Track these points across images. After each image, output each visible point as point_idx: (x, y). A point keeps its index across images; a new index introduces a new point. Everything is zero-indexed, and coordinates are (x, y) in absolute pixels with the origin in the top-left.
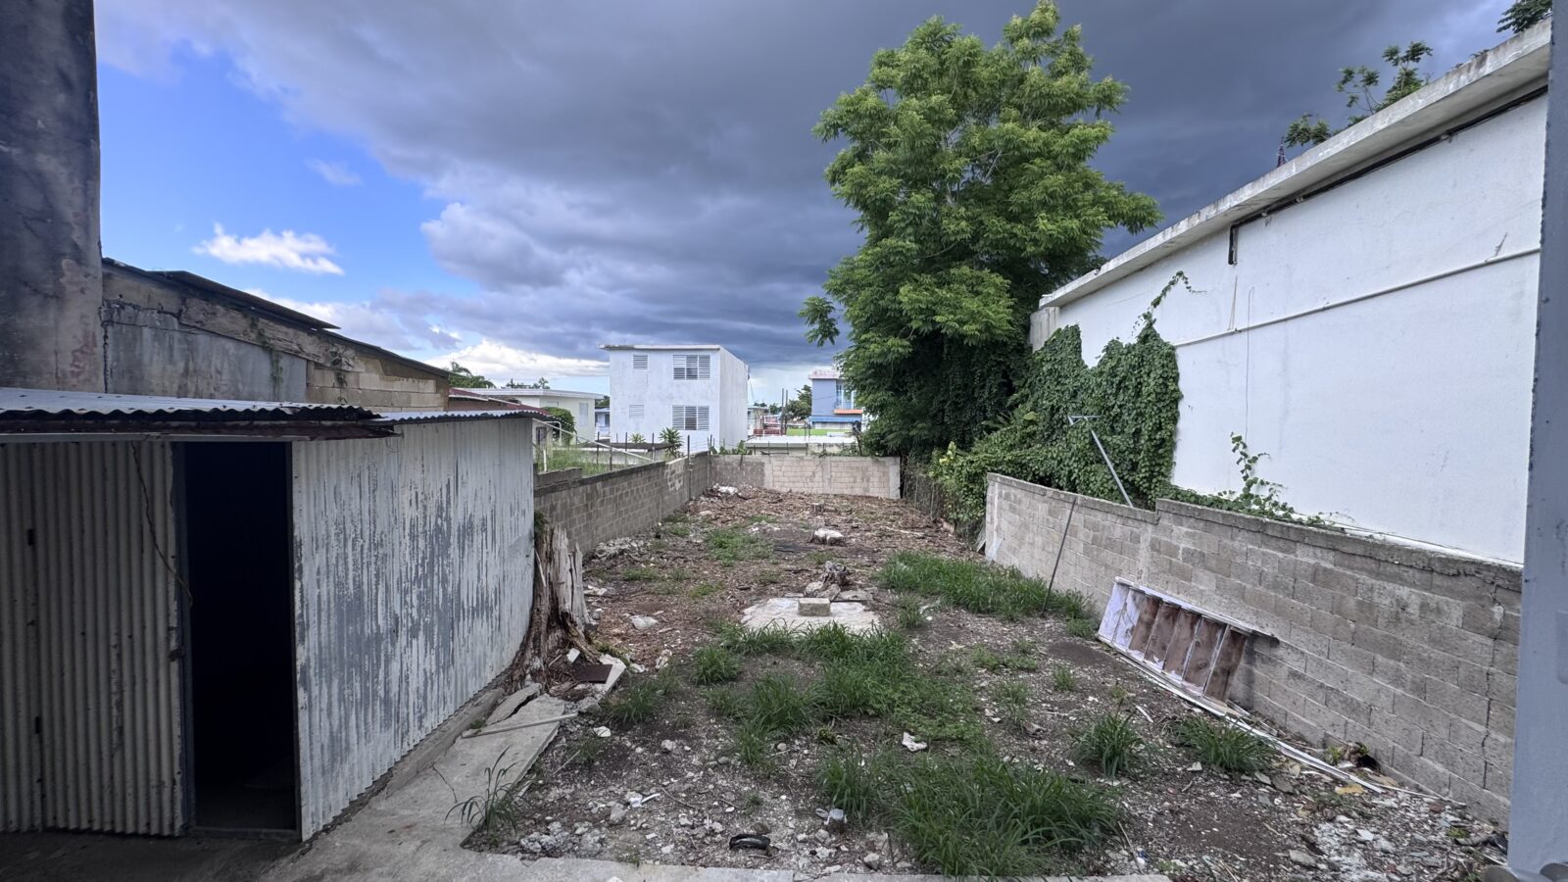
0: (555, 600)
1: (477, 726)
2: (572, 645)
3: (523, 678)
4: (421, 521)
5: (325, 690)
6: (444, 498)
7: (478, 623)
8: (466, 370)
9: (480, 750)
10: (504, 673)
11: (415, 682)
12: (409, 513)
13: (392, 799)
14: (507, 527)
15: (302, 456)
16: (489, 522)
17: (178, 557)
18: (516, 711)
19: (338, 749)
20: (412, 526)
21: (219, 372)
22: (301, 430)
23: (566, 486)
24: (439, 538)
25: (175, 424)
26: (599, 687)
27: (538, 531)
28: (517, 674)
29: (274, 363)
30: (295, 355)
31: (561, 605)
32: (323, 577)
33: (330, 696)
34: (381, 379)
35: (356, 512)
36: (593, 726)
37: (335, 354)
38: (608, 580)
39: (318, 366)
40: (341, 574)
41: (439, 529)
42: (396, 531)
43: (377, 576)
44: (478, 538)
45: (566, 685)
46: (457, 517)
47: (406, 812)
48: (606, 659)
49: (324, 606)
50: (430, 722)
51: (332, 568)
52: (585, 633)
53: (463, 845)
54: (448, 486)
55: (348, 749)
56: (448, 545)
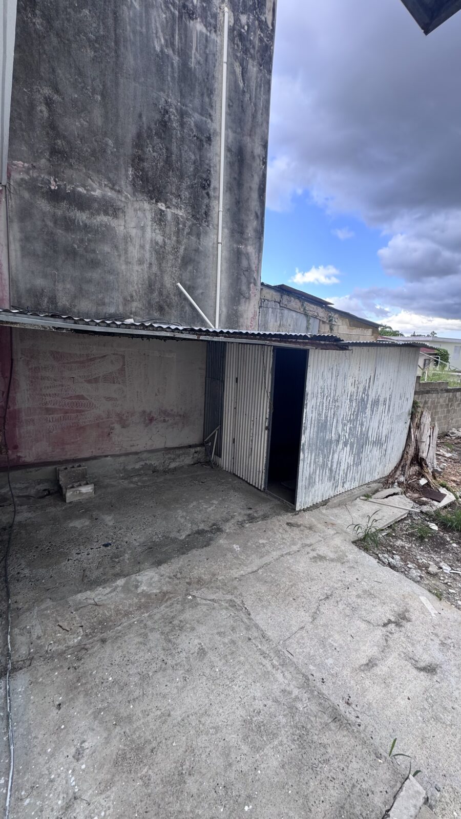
0: (417, 450)
1: (367, 496)
2: (423, 476)
3: (393, 483)
4: (355, 394)
5: (310, 456)
6: (367, 385)
7: (375, 449)
8: (390, 328)
9: (367, 507)
10: (384, 478)
11: (343, 466)
12: (351, 389)
13: (328, 511)
14: (396, 406)
15: (313, 356)
16: (388, 400)
17: (271, 393)
18: (387, 497)
19: (311, 482)
20: (351, 396)
21: (289, 325)
22: (312, 344)
23: (436, 391)
24: (362, 403)
25: (274, 339)
26: (436, 503)
27: (413, 410)
28: (390, 480)
29: (308, 321)
30: (316, 317)
31: (420, 454)
32: (314, 410)
33: (311, 459)
34: (348, 328)
35: (329, 385)
36: (428, 521)
37: (330, 317)
38: (454, 450)
39: (324, 322)
40: (321, 410)
41: (363, 399)
42: (344, 396)
43: (334, 414)
44: (381, 408)
45: (416, 495)
46: (372, 395)
47: (332, 518)
48: (443, 491)
49: (313, 422)
50: (347, 486)
51: (317, 407)
52: (432, 472)
53: (353, 542)
54: (370, 379)
55: (315, 482)
56: (366, 408)
